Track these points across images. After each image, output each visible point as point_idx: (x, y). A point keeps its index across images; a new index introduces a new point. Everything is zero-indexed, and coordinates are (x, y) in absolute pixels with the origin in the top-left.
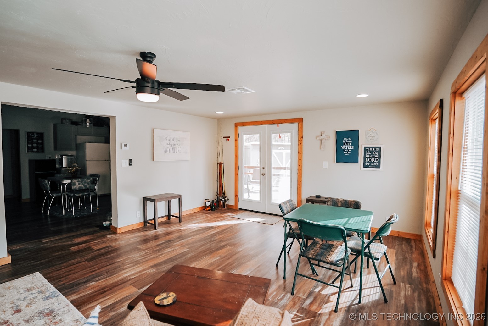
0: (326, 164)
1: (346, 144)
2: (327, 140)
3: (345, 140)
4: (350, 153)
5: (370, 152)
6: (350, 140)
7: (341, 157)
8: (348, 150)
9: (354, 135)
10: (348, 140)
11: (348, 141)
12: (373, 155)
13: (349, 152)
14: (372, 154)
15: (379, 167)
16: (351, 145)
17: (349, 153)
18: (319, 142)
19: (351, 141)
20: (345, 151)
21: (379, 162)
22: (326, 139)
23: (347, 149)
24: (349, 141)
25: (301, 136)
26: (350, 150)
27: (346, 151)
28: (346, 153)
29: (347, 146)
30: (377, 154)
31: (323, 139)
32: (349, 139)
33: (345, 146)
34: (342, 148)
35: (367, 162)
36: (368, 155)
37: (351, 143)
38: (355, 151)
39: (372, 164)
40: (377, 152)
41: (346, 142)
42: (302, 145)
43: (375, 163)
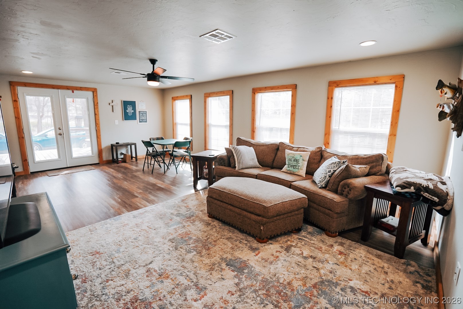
0: (117, 122)
2: (117, 106)
3: (128, 107)
5: (142, 113)
7: (127, 117)
9: (133, 104)
10: (130, 107)
14: (143, 115)
15: (146, 122)
16: (132, 110)
17: (131, 114)
18: (111, 107)
19: (132, 107)
21: (146, 119)
26: (131, 113)
28: (130, 114)
29: (130, 110)
30: (145, 115)
31: (114, 105)
32: (131, 106)
34: (127, 111)
35: (141, 119)
36: (141, 115)
37: (132, 109)
38: (134, 113)
39: (143, 120)
40: (145, 113)
42: (98, 109)
43: (144, 120)
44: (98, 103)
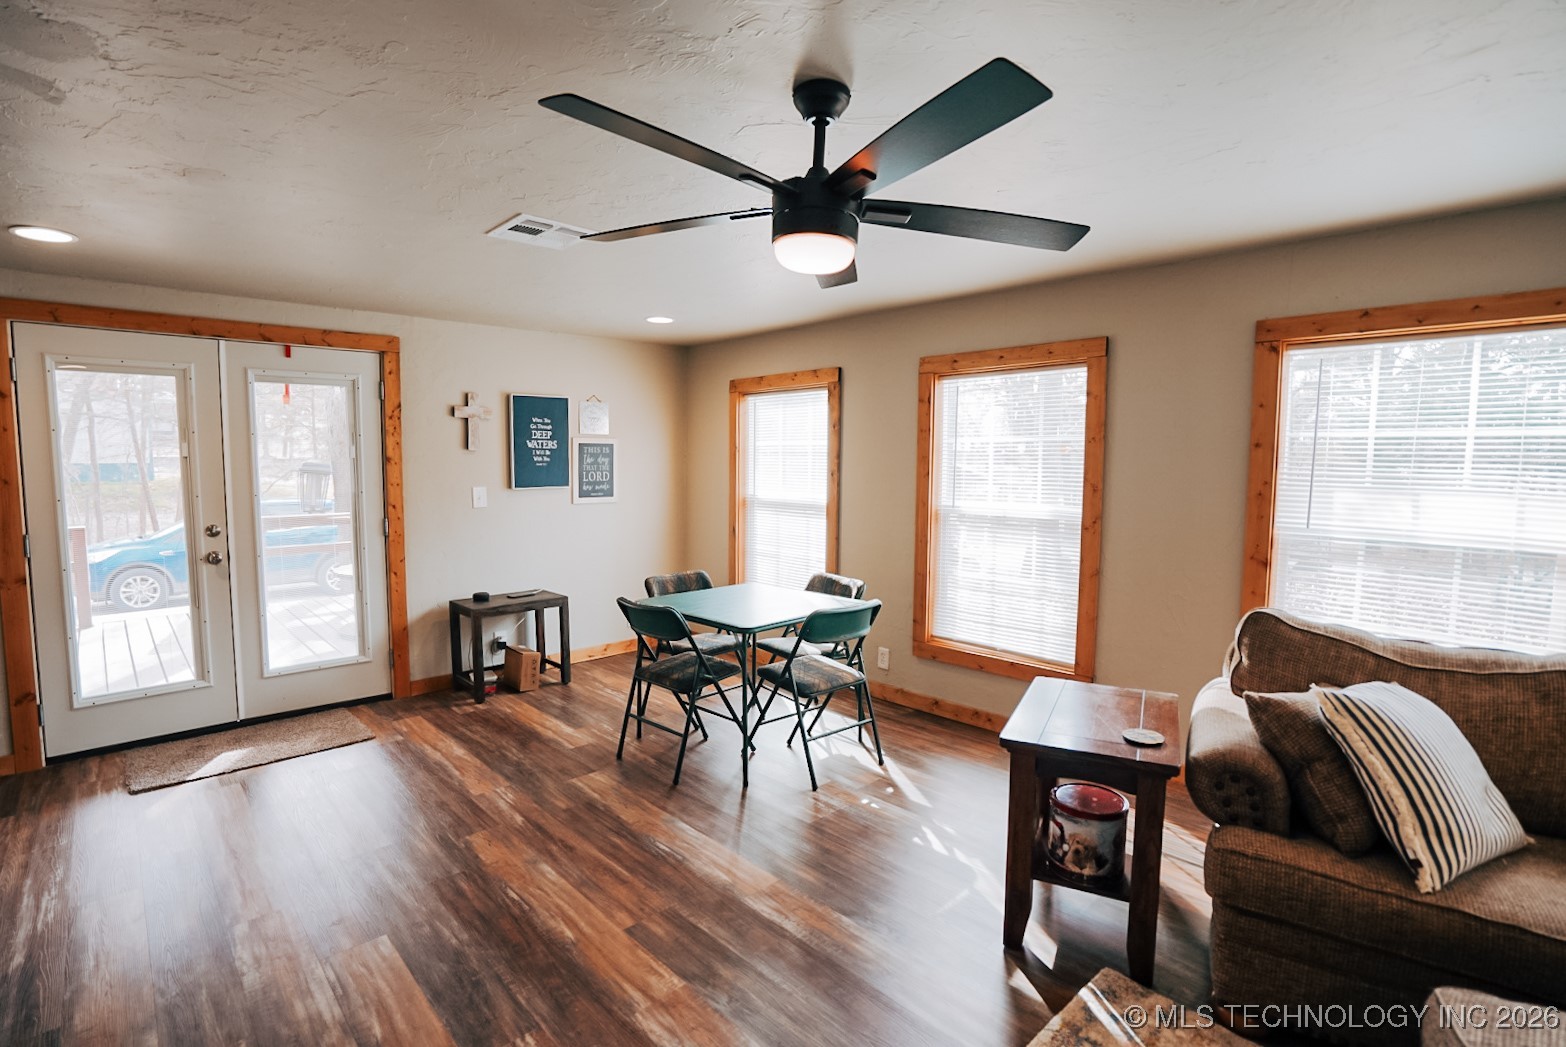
0: (480, 494)
1: (538, 433)
2: (485, 419)
3: (536, 423)
4: (548, 459)
5: (592, 455)
6: (547, 424)
7: (526, 471)
8: (542, 453)
9: (555, 410)
10: (543, 424)
11: (542, 427)
12: (598, 464)
13: (548, 456)
14: (595, 462)
15: (610, 493)
16: (552, 438)
17: (546, 459)
18: (458, 426)
19: (550, 427)
20: (536, 455)
21: (611, 482)
22: (483, 416)
23: (542, 449)
24: (545, 427)
25: (396, 404)
26: (548, 453)
27: (540, 455)
28: (540, 459)
29: (541, 440)
30: (607, 460)
31: (473, 416)
32: (547, 421)
33: (537, 439)
34: (530, 445)
35: (588, 483)
36: (588, 464)
37: (550, 433)
38: (560, 456)
39: (597, 487)
40: (605, 455)
41: (537, 430)
42: (400, 435)
43: (603, 483)
44: (399, 406)
